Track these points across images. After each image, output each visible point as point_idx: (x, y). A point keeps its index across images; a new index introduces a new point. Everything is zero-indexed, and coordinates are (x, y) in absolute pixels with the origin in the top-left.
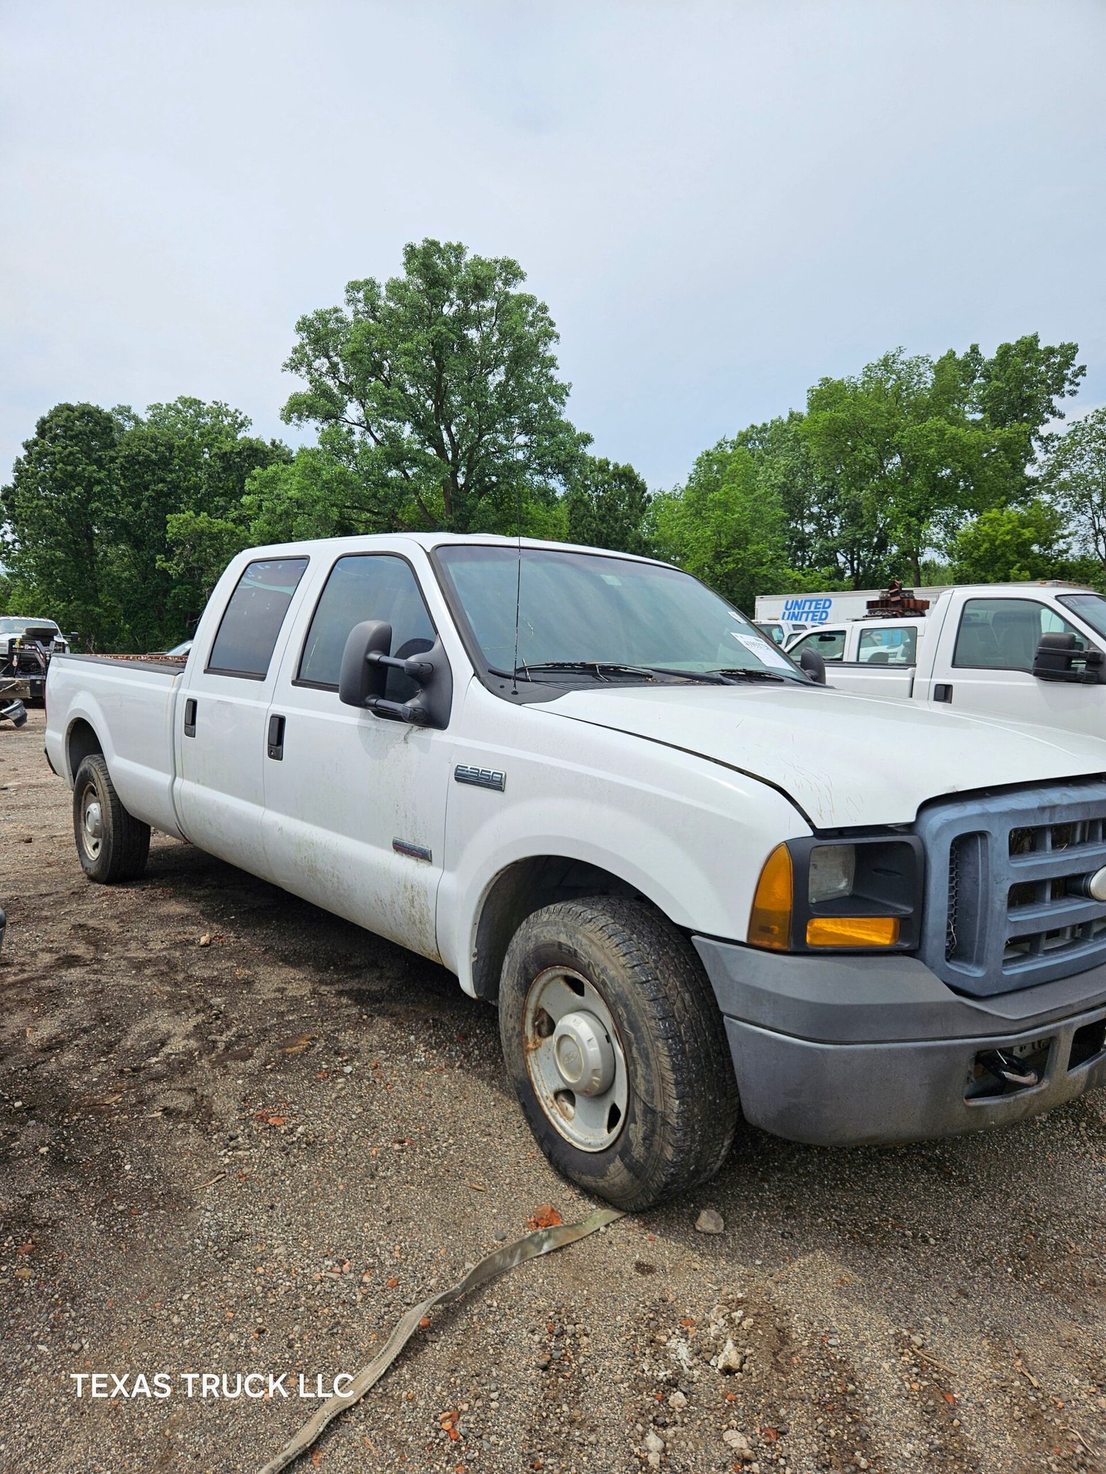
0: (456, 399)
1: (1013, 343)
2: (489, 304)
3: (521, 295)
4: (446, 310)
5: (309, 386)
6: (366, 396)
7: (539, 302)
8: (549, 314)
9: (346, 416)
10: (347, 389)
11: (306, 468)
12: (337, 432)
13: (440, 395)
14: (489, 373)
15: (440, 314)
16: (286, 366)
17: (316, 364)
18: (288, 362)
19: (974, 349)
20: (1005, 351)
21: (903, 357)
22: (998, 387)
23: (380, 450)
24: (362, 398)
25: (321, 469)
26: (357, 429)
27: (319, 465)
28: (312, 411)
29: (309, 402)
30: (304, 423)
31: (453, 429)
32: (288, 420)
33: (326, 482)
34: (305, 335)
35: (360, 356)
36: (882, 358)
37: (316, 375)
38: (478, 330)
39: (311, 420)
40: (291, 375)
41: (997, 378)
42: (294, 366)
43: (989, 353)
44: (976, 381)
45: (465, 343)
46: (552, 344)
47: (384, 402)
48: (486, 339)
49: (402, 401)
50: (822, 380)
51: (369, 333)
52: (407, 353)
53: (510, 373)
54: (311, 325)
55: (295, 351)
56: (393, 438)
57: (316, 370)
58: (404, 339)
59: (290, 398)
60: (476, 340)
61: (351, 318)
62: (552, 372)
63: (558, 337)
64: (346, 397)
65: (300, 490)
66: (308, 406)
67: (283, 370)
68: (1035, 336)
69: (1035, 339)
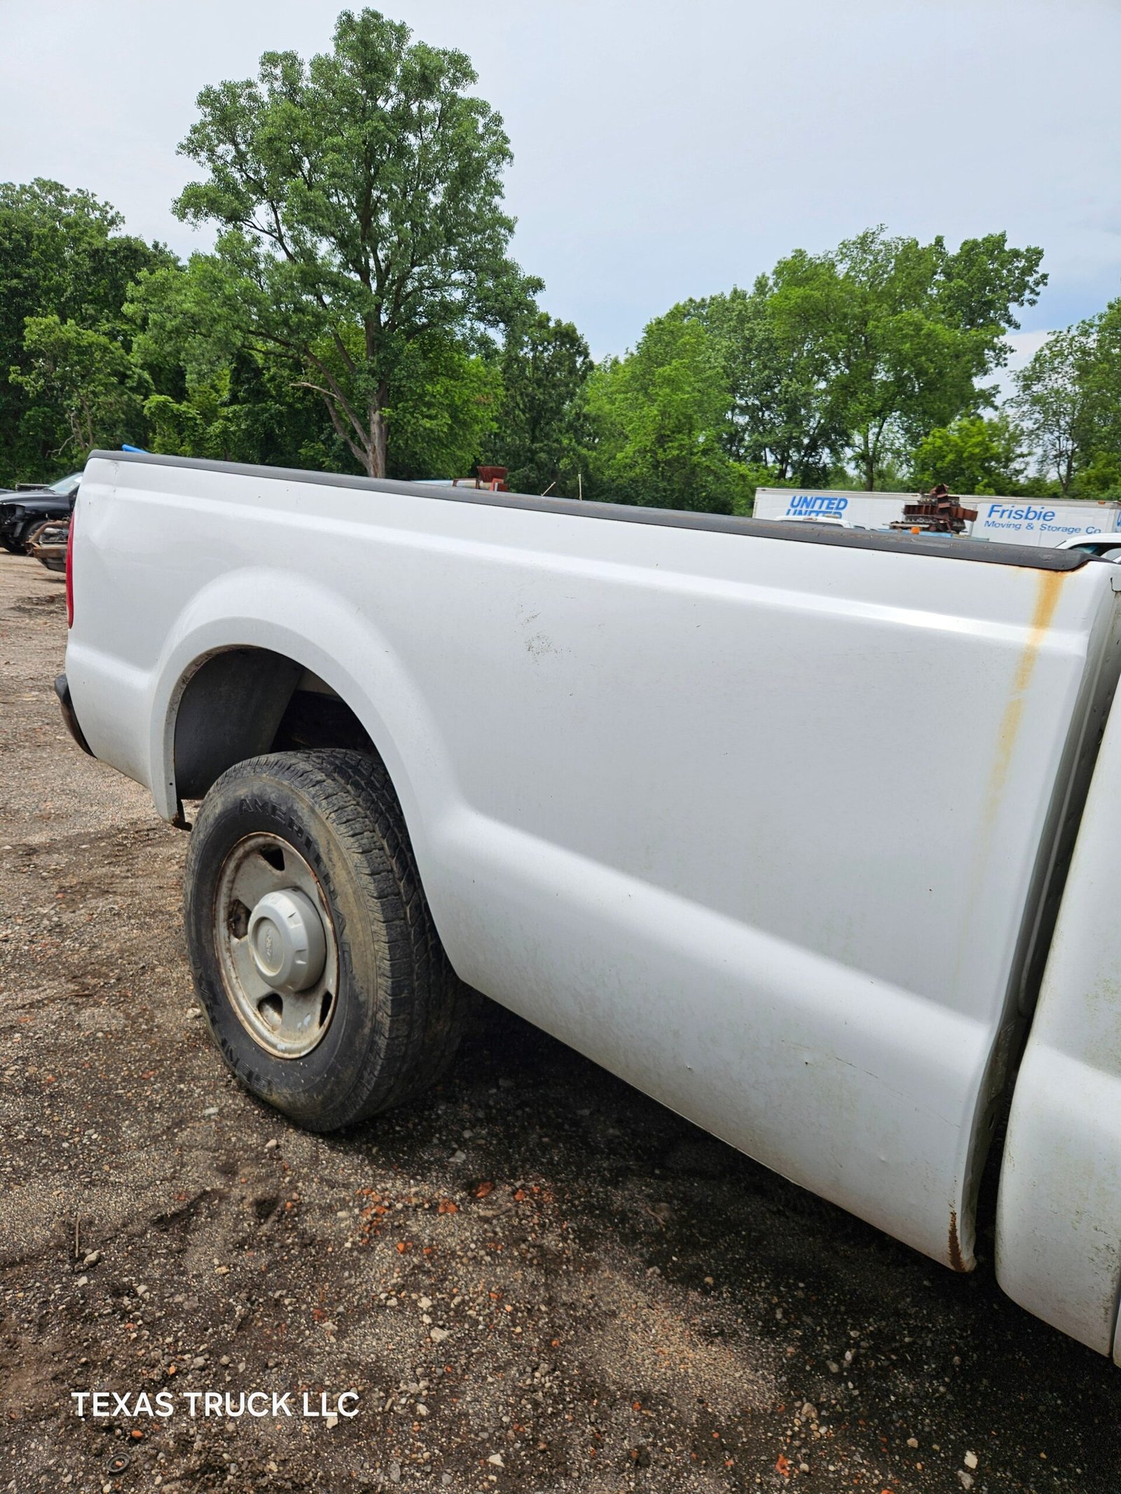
0: (385, 219)
1: (980, 240)
2: (432, 106)
3: (472, 100)
4: (380, 103)
5: (211, 175)
6: (281, 198)
7: (493, 110)
8: (503, 128)
9: (253, 220)
10: (258, 187)
11: (205, 278)
12: (240, 240)
13: (368, 210)
14: (428, 190)
15: (376, 107)
16: (182, 147)
17: (221, 149)
18: (185, 142)
19: (939, 241)
20: (970, 248)
21: (884, 237)
22: (961, 286)
23: (295, 268)
24: (274, 200)
25: (222, 281)
26: (266, 238)
27: (221, 276)
28: (214, 207)
29: (212, 195)
30: (201, 223)
31: (381, 255)
32: (183, 216)
33: (228, 298)
34: (208, 110)
35: (278, 144)
36: (861, 235)
37: (220, 162)
38: (416, 136)
39: (211, 219)
40: (187, 160)
41: (959, 276)
42: (194, 146)
43: (952, 249)
44: (937, 277)
45: (402, 151)
46: (505, 165)
47: (307, 206)
48: (425, 148)
49: (327, 209)
50: (796, 251)
51: (290, 117)
52: (336, 149)
53: (452, 195)
54: (217, 99)
55: (195, 130)
56: (309, 256)
57: (219, 157)
58: (330, 133)
59: (186, 189)
60: (416, 147)
61: (266, 99)
62: (497, 200)
63: (512, 157)
64: (254, 198)
65: (197, 303)
66: (208, 201)
67: (179, 153)
68: (1003, 235)
69: (1002, 239)
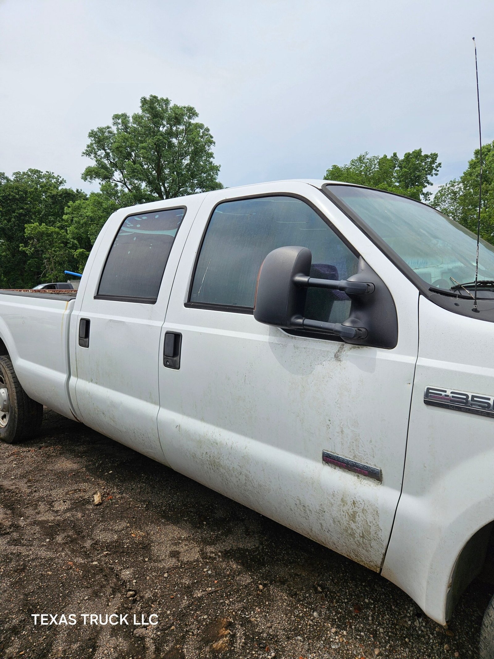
0: (167, 171)
1: (411, 152)
2: (181, 127)
3: (197, 124)
4: (161, 129)
5: (96, 163)
6: (124, 169)
7: (205, 127)
8: (210, 132)
9: (114, 178)
10: (114, 165)
11: (95, 202)
12: (110, 186)
13: (159, 169)
14: (183, 159)
15: (159, 131)
16: (84, 153)
17: (99, 153)
18: (85, 151)
19: (395, 155)
20: (408, 156)
21: (368, 157)
22: (406, 171)
23: (131, 194)
24: (122, 170)
25: (102, 203)
26: (119, 184)
27: (101, 201)
28: (98, 175)
29: (96, 170)
30: (93, 181)
31: (166, 185)
32: (85, 179)
33: (105, 209)
34: (93, 139)
35: (120, 149)
36: (359, 157)
37: (99, 158)
38: (176, 139)
39: (97, 179)
40: (86, 158)
41: (405, 167)
42: (88, 153)
43: (401, 157)
44: (396, 169)
45: (171, 145)
46: (212, 146)
47: (133, 171)
48: (180, 143)
49: (142, 171)
50: (333, 166)
51: (125, 138)
52: (143, 148)
53: (192, 159)
54: (96, 134)
55: (88, 146)
56: (137, 188)
57: (99, 156)
58: (142, 142)
59: (86, 169)
60: (176, 144)
61: (116, 132)
62: (211, 159)
63: (214, 143)
64: (114, 169)
65: (92, 212)
66: (95, 173)
67: (83, 156)
68: (420, 150)
69: (420, 151)
